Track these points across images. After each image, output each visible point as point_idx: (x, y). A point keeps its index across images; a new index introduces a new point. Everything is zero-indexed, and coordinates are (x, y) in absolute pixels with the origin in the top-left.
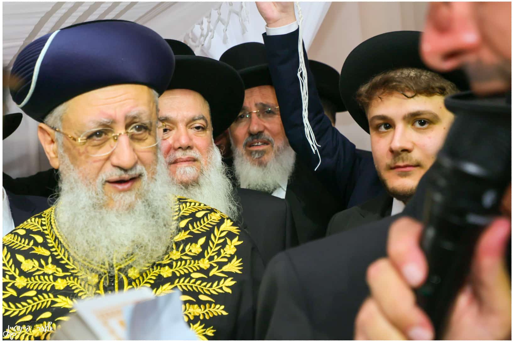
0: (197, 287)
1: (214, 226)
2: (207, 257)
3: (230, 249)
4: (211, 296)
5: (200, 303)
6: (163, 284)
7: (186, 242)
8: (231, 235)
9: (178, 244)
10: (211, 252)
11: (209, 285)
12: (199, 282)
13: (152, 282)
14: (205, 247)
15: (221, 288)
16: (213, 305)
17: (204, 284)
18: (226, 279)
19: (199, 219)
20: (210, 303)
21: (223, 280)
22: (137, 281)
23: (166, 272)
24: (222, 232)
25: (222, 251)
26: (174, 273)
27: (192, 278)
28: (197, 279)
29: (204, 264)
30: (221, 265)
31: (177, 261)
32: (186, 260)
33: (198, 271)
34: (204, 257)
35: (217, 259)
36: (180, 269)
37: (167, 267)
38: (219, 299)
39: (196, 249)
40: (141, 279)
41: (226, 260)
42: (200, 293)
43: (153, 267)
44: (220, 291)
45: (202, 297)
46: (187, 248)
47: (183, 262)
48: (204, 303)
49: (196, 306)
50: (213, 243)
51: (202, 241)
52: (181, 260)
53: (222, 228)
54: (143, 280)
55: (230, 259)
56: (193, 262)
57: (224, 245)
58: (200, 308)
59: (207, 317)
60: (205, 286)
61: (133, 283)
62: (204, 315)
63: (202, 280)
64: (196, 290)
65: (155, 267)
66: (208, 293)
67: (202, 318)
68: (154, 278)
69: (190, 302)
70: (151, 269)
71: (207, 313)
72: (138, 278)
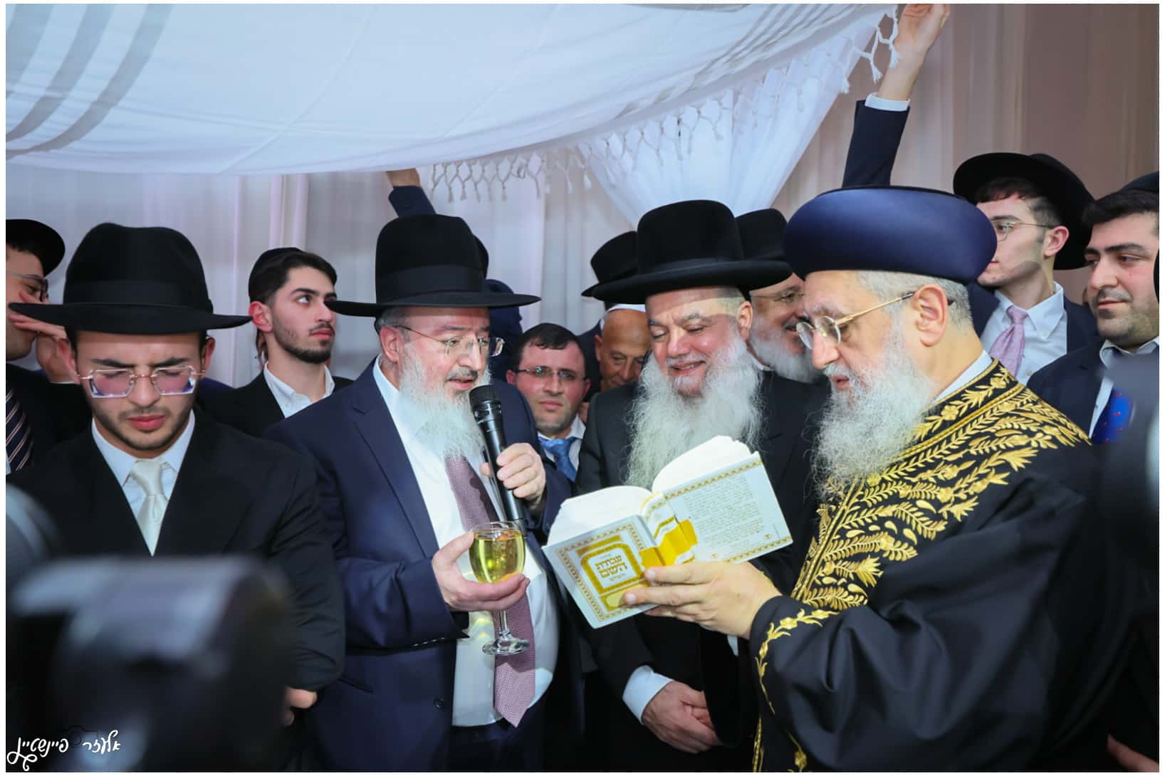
0: (911, 518)
4: (920, 537)
5: (899, 537)
6: (892, 504)
11: (930, 523)
12: (920, 514)
13: (886, 497)
15: (932, 531)
16: (911, 548)
17: (925, 519)
18: (944, 521)
21: (941, 522)
22: (872, 490)
23: (904, 491)
24: (999, 460)
25: (974, 484)
26: (908, 494)
27: (915, 506)
28: (920, 510)
30: (956, 501)
31: (921, 482)
32: (929, 483)
33: (930, 501)
34: (953, 486)
35: (960, 494)
36: (916, 491)
37: (911, 486)
38: (920, 542)
39: (951, 472)
41: (965, 497)
42: (910, 527)
43: (897, 481)
44: (929, 534)
45: (908, 533)
46: (943, 471)
47: (926, 485)
48: (904, 540)
49: (893, 540)
50: (977, 471)
52: (926, 481)
53: (1006, 456)
56: (935, 486)
57: (981, 477)
58: (895, 544)
59: (892, 558)
60: (923, 522)
61: (867, 490)
62: (891, 552)
63: (926, 512)
64: (908, 521)
65: (901, 482)
66: (920, 532)
67: (885, 555)
68: (891, 493)
69: (891, 532)
70: (895, 483)
71: (896, 553)
72: (875, 487)
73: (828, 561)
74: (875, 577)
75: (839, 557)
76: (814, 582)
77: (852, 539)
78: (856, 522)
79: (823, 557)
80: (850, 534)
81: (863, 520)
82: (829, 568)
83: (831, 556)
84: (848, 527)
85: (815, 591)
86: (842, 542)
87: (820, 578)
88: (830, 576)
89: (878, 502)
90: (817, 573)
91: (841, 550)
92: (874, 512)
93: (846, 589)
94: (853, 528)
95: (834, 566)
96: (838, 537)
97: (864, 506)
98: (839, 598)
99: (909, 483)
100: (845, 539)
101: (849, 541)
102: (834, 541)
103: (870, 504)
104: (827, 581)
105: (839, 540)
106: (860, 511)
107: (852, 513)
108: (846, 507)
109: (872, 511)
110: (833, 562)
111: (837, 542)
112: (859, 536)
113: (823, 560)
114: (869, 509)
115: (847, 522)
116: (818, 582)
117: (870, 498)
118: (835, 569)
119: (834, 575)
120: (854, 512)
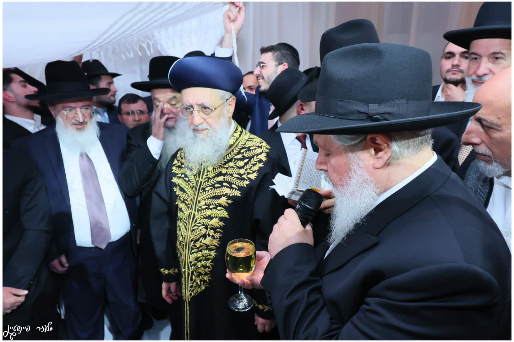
0: (233, 181)
1: (255, 155)
2: (245, 168)
3: (256, 168)
4: (238, 186)
5: (231, 188)
6: (220, 176)
7: (238, 159)
8: (260, 161)
9: (236, 159)
10: (248, 167)
11: (240, 181)
12: (235, 179)
13: (217, 174)
14: (246, 164)
15: (243, 184)
16: (237, 190)
18: (247, 180)
19: (250, 150)
20: (236, 189)
21: (246, 180)
22: (211, 172)
23: (224, 171)
24: (257, 158)
25: (252, 167)
26: (227, 172)
27: (233, 176)
28: (235, 177)
29: (242, 171)
30: (249, 173)
31: (230, 167)
32: (234, 168)
33: (237, 174)
34: (244, 168)
35: (249, 171)
36: (230, 171)
37: (226, 169)
38: (240, 188)
39: (241, 163)
40: (213, 171)
41: (251, 172)
42: (233, 184)
43: (219, 167)
44: (242, 185)
45: (233, 186)
46: (237, 163)
47: (233, 168)
48: (233, 188)
49: (229, 189)
50: (251, 163)
51: (246, 161)
52: (232, 167)
53: (259, 157)
54: (213, 172)
55: (253, 172)
56: (237, 169)
57: (254, 165)
58: (230, 190)
59: (231, 195)
60: (237, 181)
61: (209, 173)
62: (230, 193)
63: (238, 178)
64: (232, 182)
65: (220, 168)
66: (237, 185)
67: (228, 195)
68: (218, 172)
69: (227, 187)
70: (218, 168)
71: (232, 193)
72: (211, 171)
73: (201, 200)
74: (227, 203)
75: (205, 198)
76: (198, 209)
77: (208, 191)
78: (208, 184)
79: (199, 199)
80: (207, 189)
81: (210, 183)
82: (203, 203)
83: (202, 198)
84: (205, 187)
85: (200, 212)
86: (204, 192)
87: (201, 207)
88: (204, 205)
89: (214, 176)
90: (198, 205)
91: (205, 195)
92: (213, 180)
93: (216, 209)
94: (207, 187)
95: (204, 202)
96: (202, 191)
97: (209, 178)
98: (215, 213)
99: (224, 168)
100: (206, 191)
101: (207, 192)
102: (201, 193)
103: (211, 177)
104: (203, 207)
105: (203, 192)
106: (208, 180)
107: (205, 182)
108: (202, 180)
109: (213, 179)
110: (203, 200)
111: (202, 193)
112: (211, 189)
113: (199, 201)
114: (211, 179)
115: (204, 185)
116: (200, 208)
117: (211, 175)
118: (205, 203)
119: (206, 205)
120: (206, 181)
